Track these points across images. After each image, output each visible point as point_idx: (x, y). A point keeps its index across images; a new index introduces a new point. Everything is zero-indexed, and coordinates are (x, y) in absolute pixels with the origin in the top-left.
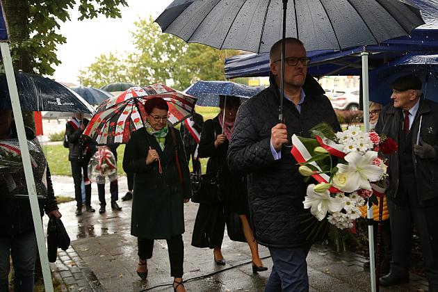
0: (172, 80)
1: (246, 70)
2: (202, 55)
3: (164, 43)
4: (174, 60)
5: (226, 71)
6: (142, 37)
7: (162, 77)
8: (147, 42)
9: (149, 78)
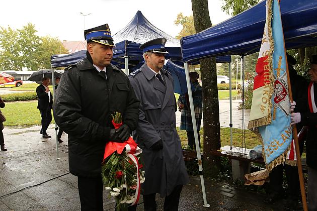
0: (26, 68)
1: (63, 63)
2: (46, 53)
3: (20, 46)
4: (28, 56)
5: (52, 63)
6: (4, 40)
7: (20, 65)
8: (9, 44)
9: (10, 66)
